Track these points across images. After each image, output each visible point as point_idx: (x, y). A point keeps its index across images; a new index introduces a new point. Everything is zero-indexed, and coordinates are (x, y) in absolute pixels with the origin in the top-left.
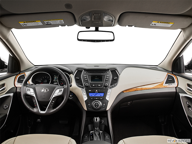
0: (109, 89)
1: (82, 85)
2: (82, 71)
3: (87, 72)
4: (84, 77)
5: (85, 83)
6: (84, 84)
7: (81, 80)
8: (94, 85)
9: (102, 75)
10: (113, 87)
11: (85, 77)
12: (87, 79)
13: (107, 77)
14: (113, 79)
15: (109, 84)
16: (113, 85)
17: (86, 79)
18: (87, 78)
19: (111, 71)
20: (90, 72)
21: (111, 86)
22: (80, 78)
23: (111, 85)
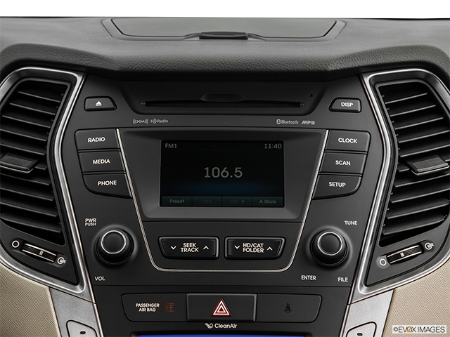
0: (361, 290)
1: (60, 240)
2: (59, 90)
3: (121, 103)
4: (78, 152)
5: (91, 222)
6: (86, 233)
7: (48, 190)
8: (188, 248)
9: (283, 136)
10: (402, 269)
11: (99, 150)
12: (122, 183)
13: (334, 151)
14: (403, 174)
15: (357, 235)
16: (406, 248)
17: (104, 172)
18: (115, 171)
19: (386, 92)
20: (156, 104)
21: (382, 262)
22: (45, 159)
23: (386, 241)
